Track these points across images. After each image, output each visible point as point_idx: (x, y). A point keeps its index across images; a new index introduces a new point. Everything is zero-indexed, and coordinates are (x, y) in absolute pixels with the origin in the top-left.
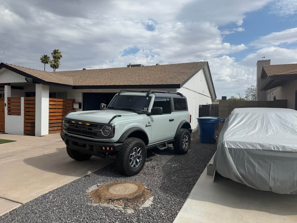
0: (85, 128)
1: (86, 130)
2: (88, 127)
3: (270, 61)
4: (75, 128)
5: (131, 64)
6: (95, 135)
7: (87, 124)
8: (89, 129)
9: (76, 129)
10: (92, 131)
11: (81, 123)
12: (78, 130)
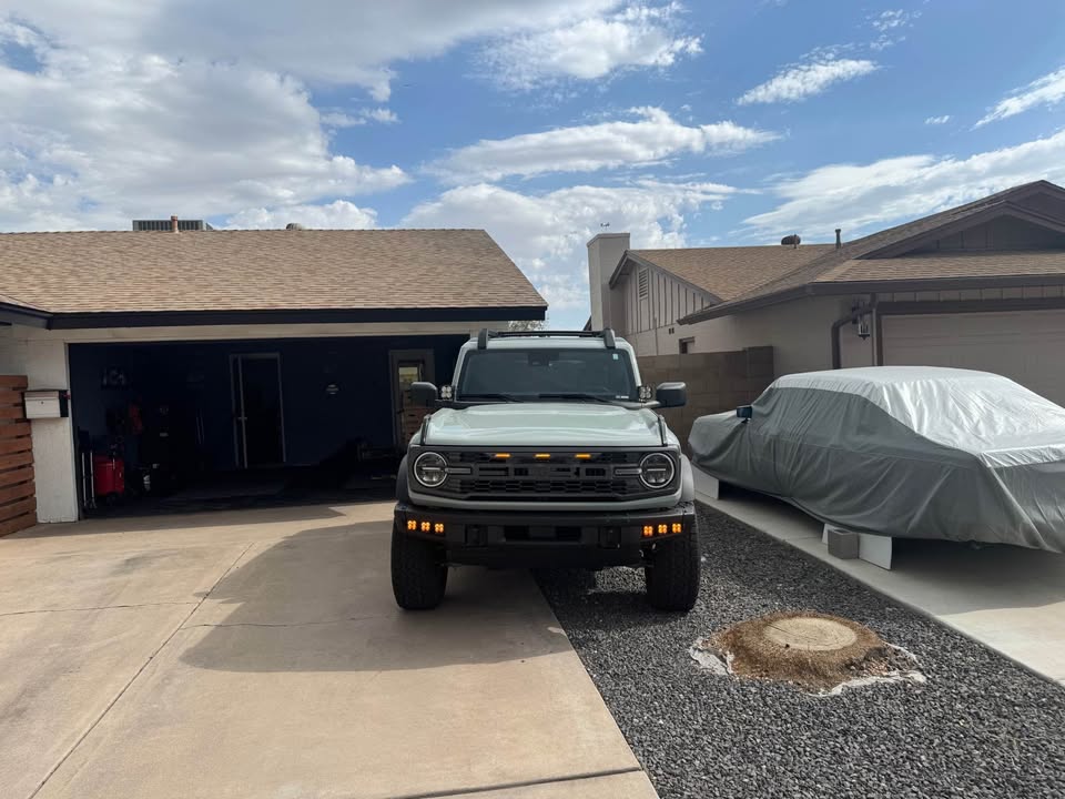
0: (568, 470)
1: (574, 478)
2: (584, 467)
3: (627, 236)
4: (512, 477)
5: (180, 219)
6: (621, 488)
7: (578, 456)
8: (589, 472)
9: (517, 482)
10: (606, 478)
11: (548, 455)
12: (525, 483)
